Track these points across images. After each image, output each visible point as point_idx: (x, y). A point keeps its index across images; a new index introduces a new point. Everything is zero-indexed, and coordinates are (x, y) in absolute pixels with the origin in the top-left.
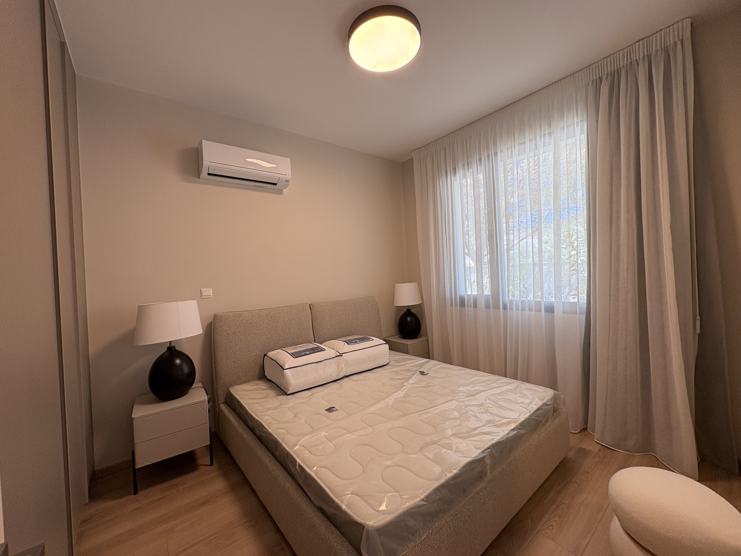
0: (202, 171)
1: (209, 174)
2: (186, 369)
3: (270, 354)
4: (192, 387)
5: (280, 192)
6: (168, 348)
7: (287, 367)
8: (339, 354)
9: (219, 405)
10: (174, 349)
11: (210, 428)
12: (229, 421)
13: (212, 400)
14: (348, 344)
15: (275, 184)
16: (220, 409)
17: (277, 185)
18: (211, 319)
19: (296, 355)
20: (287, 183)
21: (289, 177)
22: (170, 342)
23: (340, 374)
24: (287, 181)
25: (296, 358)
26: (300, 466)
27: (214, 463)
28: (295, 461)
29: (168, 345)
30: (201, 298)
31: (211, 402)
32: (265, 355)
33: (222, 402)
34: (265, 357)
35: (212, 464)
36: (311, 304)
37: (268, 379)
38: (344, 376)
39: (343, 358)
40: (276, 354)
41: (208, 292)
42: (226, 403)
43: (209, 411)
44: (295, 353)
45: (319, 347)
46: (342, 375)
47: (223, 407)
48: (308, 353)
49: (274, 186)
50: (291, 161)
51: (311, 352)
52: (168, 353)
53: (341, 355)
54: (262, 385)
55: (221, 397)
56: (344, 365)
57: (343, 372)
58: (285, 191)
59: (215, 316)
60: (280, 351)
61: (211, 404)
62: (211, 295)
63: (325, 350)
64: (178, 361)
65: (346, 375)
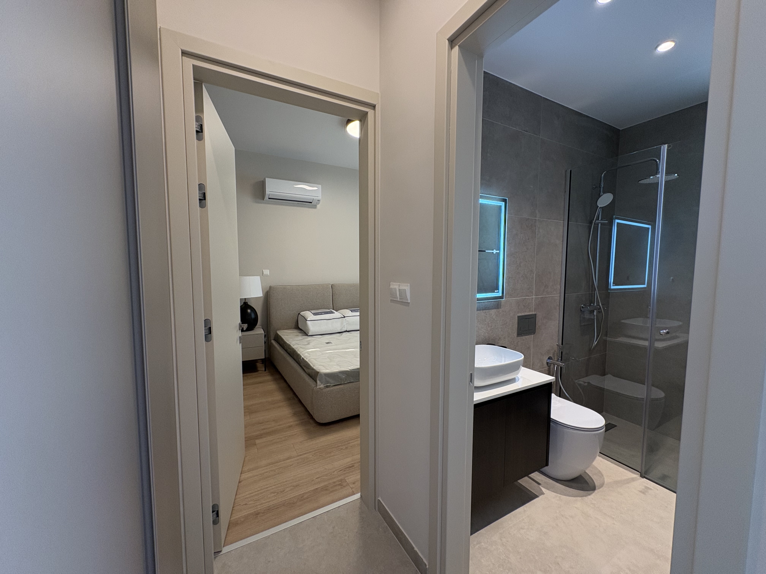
0: (265, 196)
1: (269, 198)
2: (253, 316)
3: (302, 313)
4: (256, 327)
5: (315, 207)
6: (244, 303)
7: (308, 319)
8: (343, 317)
9: (271, 340)
10: (247, 303)
11: (265, 350)
12: (275, 347)
13: (267, 336)
14: (352, 312)
15: (311, 203)
16: (271, 343)
17: (312, 203)
18: (268, 289)
19: (315, 314)
20: (318, 202)
21: (320, 198)
22: (245, 299)
23: (343, 329)
24: (319, 200)
25: (315, 315)
26: (303, 358)
27: (267, 370)
28: (301, 356)
29: (244, 301)
30: (263, 276)
31: (266, 337)
32: (299, 314)
33: (272, 339)
34: (299, 315)
35: (265, 370)
36: (333, 285)
37: (300, 329)
38: (346, 330)
39: (346, 320)
40: (305, 313)
41: (267, 272)
42: (275, 340)
43: (265, 343)
44: (315, 313)
45: (332, 311)
46: (345, 330)
47: (273, 342)
48: (323, 313)
49: (310, 204)
50: (322, 187)
51: (325, 313)
52: (244, 305)
53: (345, 317)
54: (296, 332)
55: (272, 337)
56: (346, 324)
57: (345, 328)
58: (318, 206)
59: (270, 287)
60: (307, 312)
61: (266, 338)
62: (269, 274)
63: (334, 313)
64: (249, 311)
65: (347, 330)
